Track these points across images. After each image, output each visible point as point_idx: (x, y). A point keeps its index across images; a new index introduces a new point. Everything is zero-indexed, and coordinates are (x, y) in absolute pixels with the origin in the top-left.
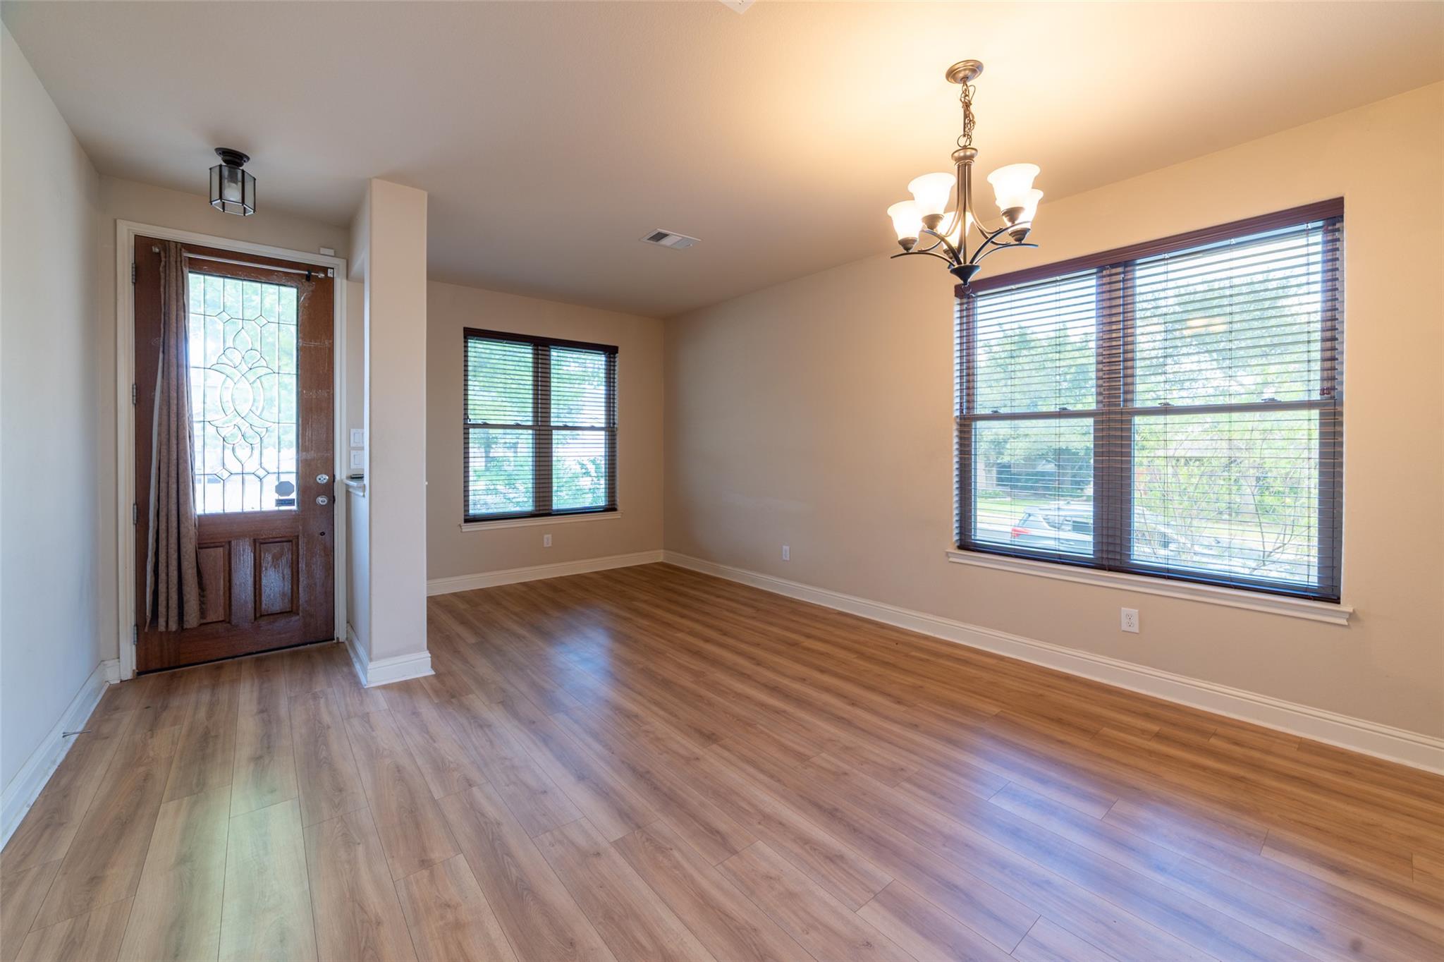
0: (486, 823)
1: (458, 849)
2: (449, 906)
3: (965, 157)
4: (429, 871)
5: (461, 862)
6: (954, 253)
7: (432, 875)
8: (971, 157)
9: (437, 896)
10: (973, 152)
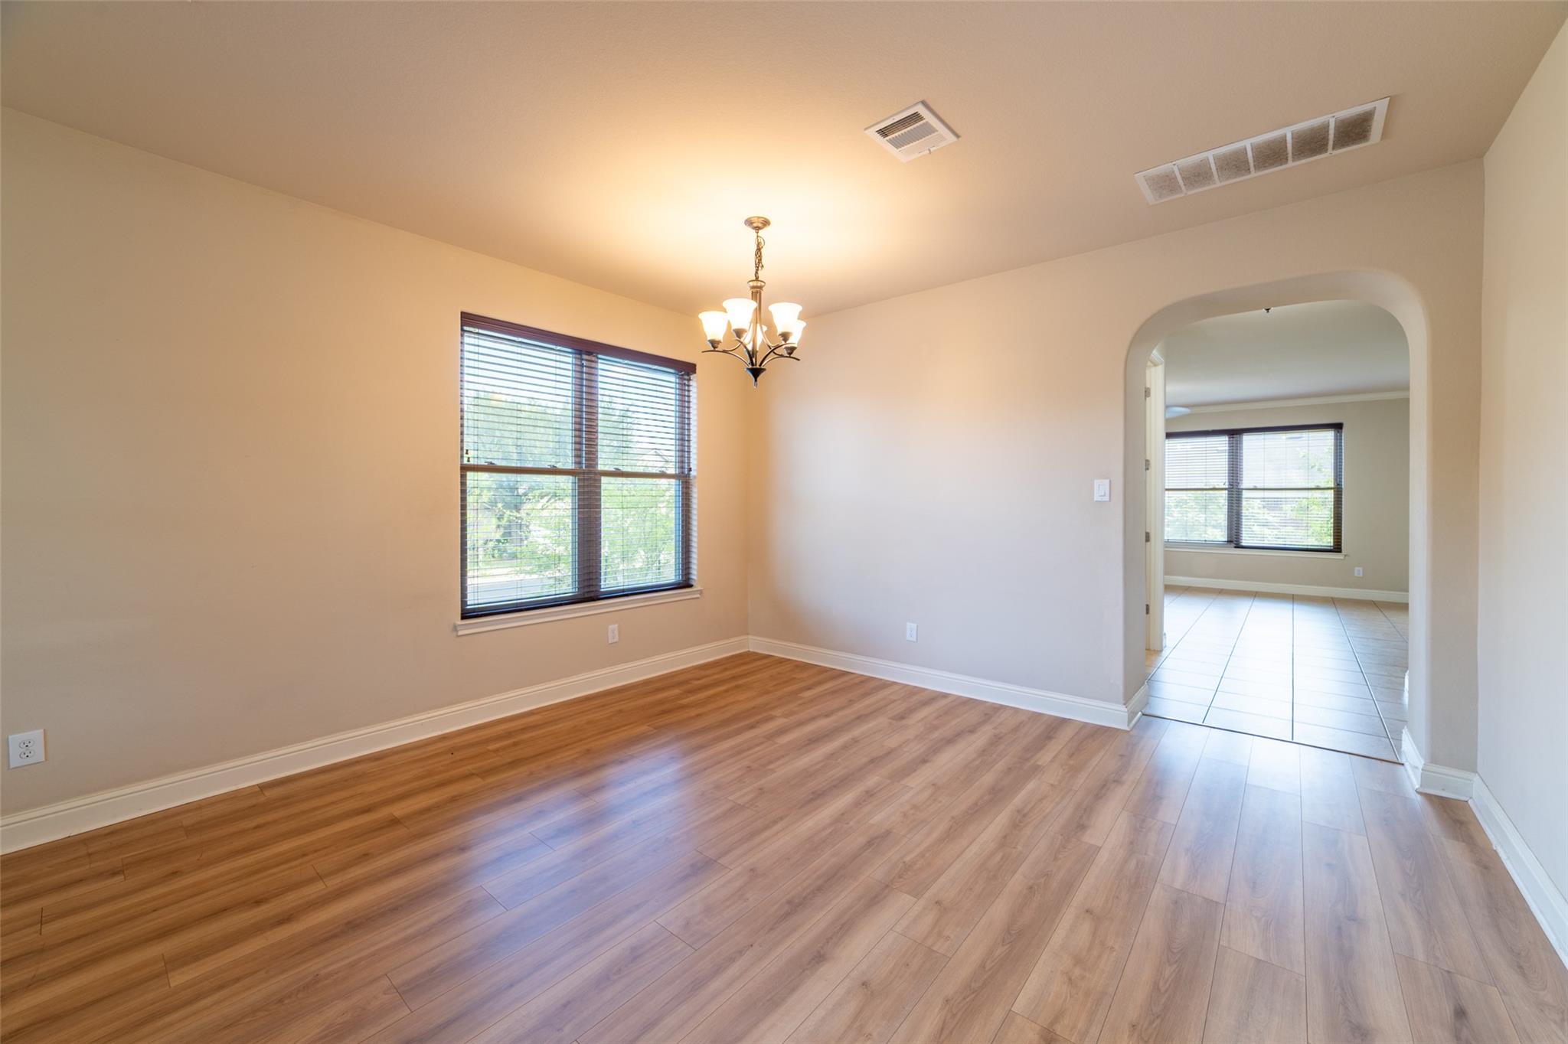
0: (954, 1016)
1: (1009, 1016)
2: (1070, 979)
3: (757, 287)
4: (1054, 1028)
5: (1021, 1004)
6: (752, 355)
7: (1056, 1019)
8: (761, 288)
9: (1071, 997)
10: (763, 284)
